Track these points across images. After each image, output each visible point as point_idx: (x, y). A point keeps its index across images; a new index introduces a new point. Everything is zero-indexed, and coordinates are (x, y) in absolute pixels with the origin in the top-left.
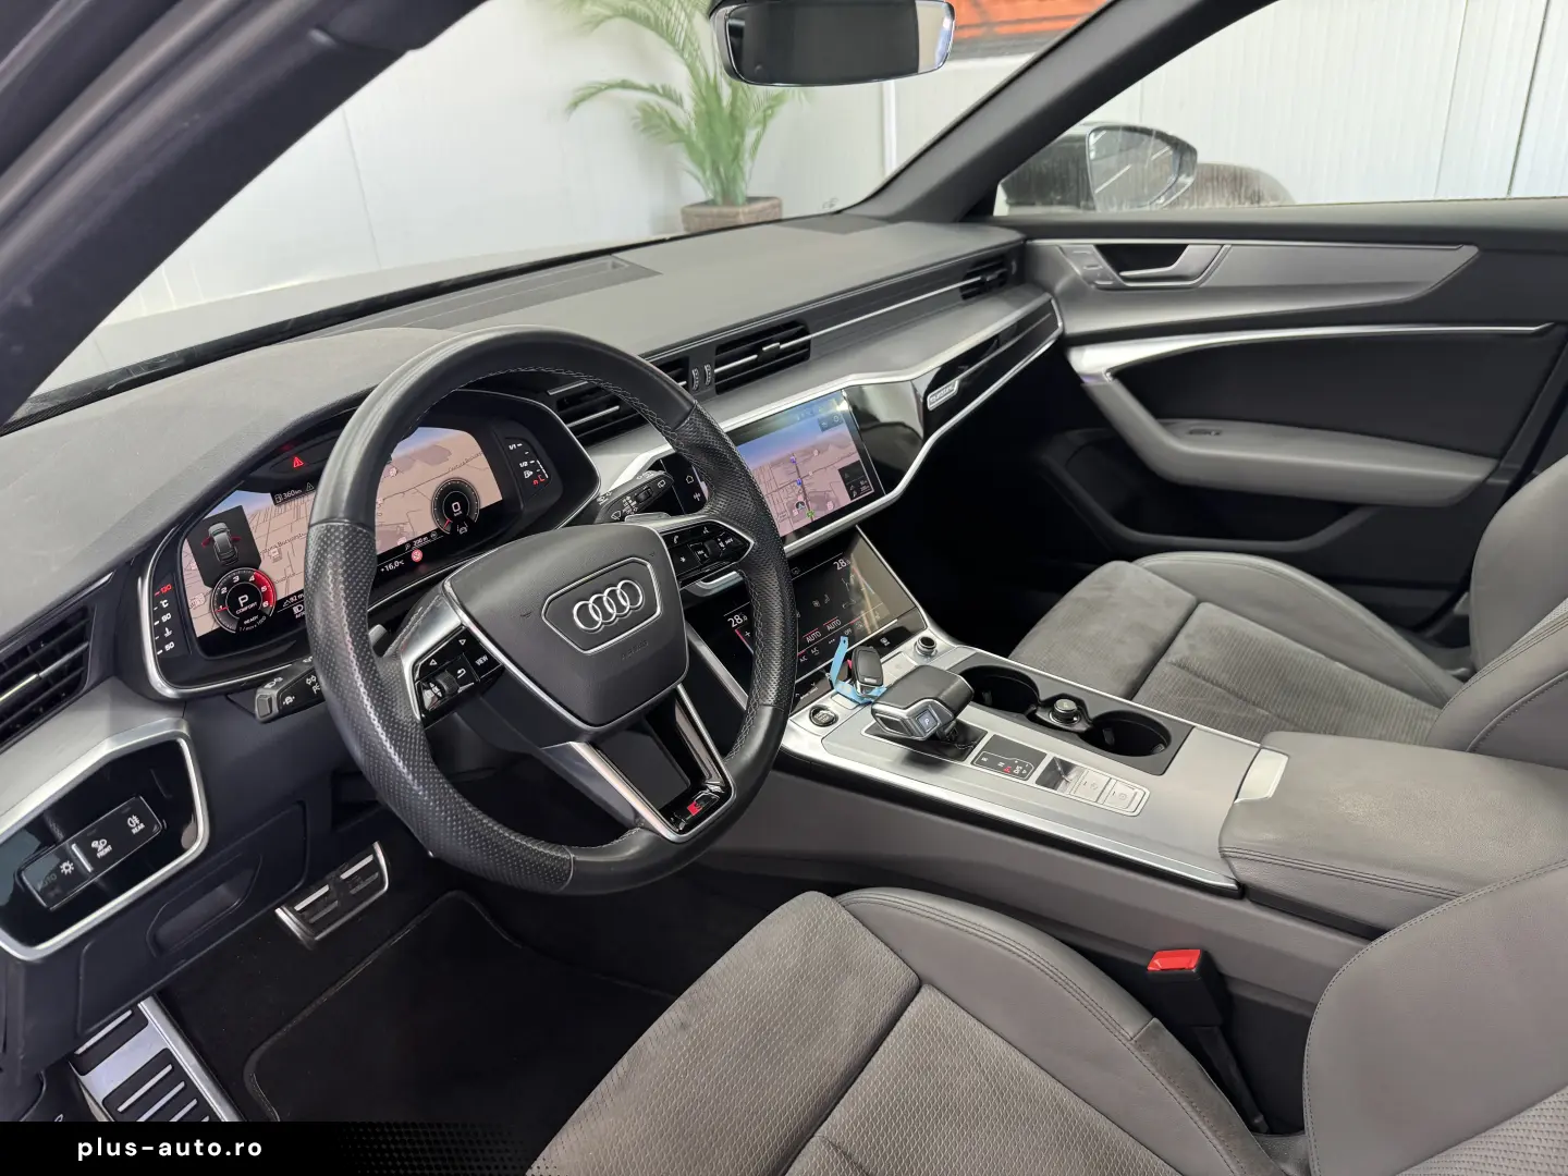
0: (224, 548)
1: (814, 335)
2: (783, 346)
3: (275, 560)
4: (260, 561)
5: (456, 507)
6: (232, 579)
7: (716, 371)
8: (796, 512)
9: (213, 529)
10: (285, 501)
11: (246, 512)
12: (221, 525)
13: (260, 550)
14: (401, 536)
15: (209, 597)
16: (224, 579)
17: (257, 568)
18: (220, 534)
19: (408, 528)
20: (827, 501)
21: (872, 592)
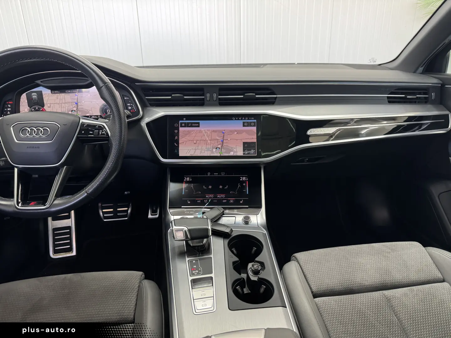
0: (35, 100)
1: (278, 96)
2: (257, 96)
3: (49, 107)
4: (44, 106)
5: (108, 111)
6: (36, 108)
7: (219, 97)
8: (214, 150)
9: (33, 94)
10: (54, 93)
11: (43, 93)
12: (35, 94)
13: (45, 103)
14: (88, 113)
15: (29, 110)
16: (34, 107)
17: (43, 107)
18: (34, 96)
19: (90, 112)
20: (232, 151)
21: (248, 193)
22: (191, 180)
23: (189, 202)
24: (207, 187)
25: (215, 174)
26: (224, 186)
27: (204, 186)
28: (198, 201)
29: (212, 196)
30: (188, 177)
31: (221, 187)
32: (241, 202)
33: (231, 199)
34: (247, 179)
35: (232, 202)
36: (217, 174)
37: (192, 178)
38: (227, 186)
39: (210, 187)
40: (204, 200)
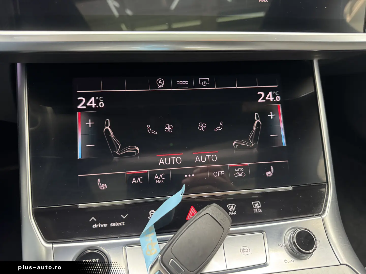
21: (284, 144)
22: (102, 105)
23: (103, 187)
24: (160, 128)
25: (179, 83)
26: (211, 125)
27: (149, 127)
28: (134, 181)
29: (179, 161)
30: (95, 95)
31: (202, 127)
32: (269, 174)
33: (238, 167)
34: (278, 99)
35: (241, 174)
36: (186, 82)
37: (106, 98)
38: (221, 124)
39: (169, 128)
40: (153, 174)
